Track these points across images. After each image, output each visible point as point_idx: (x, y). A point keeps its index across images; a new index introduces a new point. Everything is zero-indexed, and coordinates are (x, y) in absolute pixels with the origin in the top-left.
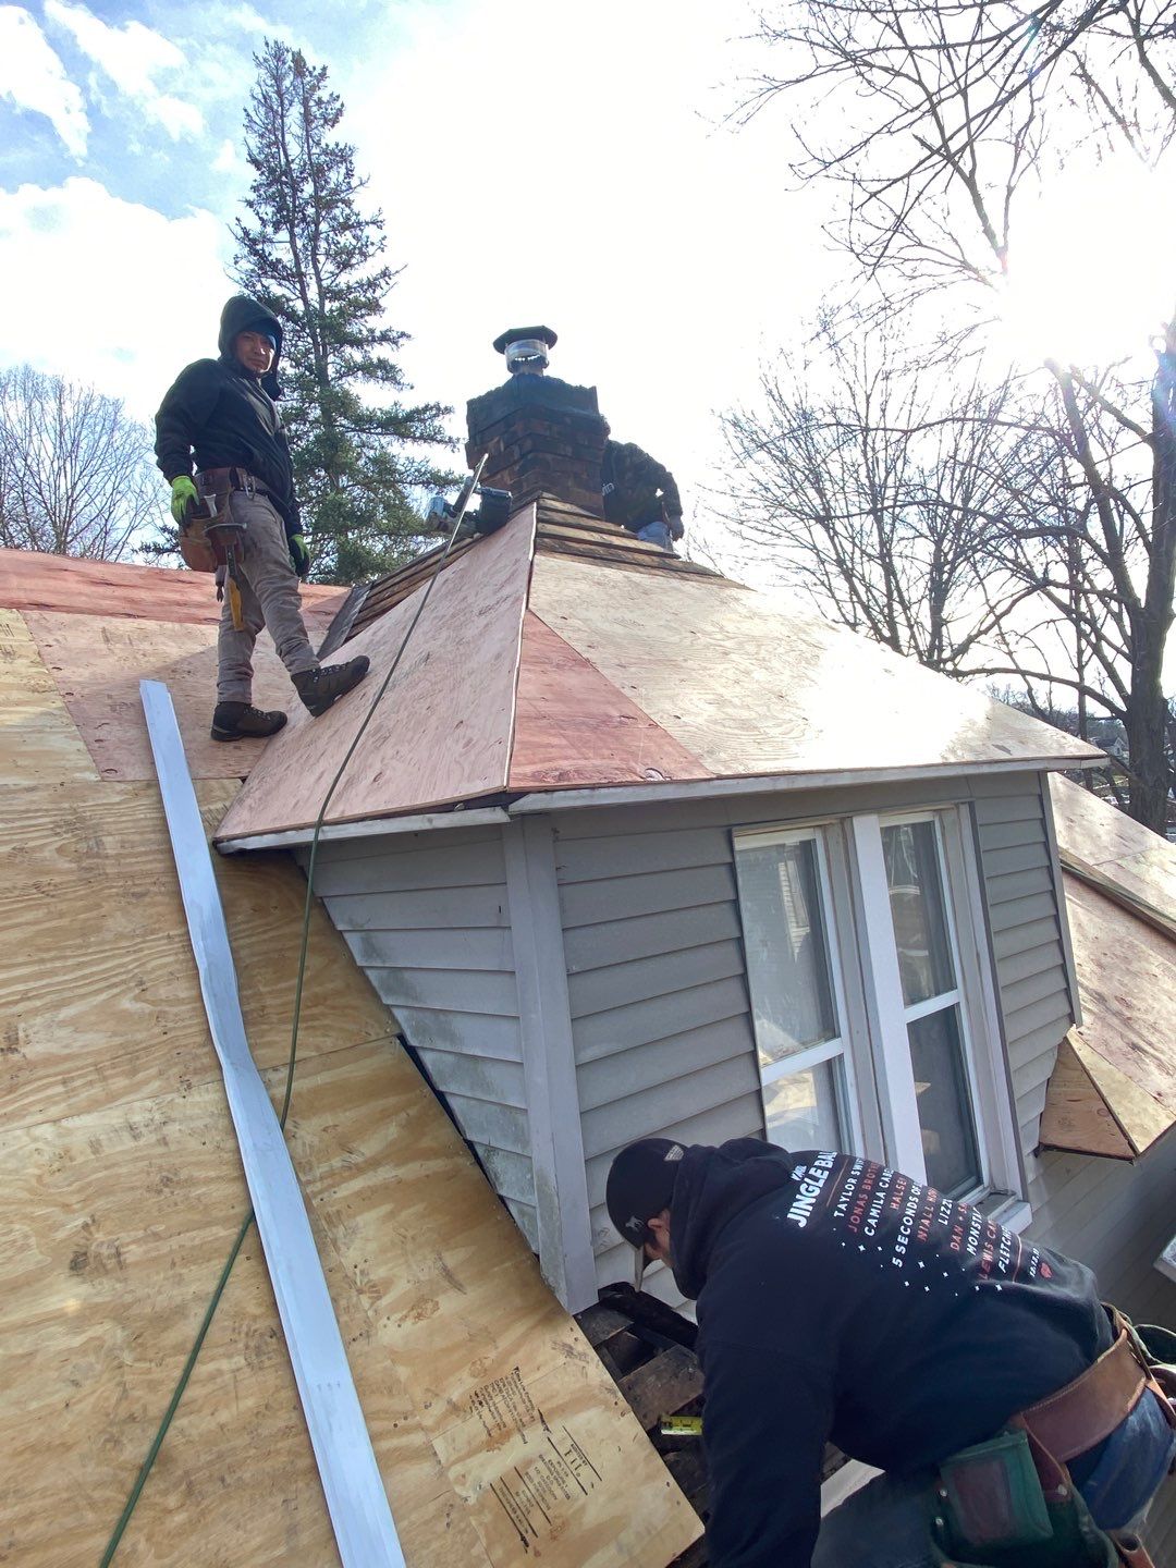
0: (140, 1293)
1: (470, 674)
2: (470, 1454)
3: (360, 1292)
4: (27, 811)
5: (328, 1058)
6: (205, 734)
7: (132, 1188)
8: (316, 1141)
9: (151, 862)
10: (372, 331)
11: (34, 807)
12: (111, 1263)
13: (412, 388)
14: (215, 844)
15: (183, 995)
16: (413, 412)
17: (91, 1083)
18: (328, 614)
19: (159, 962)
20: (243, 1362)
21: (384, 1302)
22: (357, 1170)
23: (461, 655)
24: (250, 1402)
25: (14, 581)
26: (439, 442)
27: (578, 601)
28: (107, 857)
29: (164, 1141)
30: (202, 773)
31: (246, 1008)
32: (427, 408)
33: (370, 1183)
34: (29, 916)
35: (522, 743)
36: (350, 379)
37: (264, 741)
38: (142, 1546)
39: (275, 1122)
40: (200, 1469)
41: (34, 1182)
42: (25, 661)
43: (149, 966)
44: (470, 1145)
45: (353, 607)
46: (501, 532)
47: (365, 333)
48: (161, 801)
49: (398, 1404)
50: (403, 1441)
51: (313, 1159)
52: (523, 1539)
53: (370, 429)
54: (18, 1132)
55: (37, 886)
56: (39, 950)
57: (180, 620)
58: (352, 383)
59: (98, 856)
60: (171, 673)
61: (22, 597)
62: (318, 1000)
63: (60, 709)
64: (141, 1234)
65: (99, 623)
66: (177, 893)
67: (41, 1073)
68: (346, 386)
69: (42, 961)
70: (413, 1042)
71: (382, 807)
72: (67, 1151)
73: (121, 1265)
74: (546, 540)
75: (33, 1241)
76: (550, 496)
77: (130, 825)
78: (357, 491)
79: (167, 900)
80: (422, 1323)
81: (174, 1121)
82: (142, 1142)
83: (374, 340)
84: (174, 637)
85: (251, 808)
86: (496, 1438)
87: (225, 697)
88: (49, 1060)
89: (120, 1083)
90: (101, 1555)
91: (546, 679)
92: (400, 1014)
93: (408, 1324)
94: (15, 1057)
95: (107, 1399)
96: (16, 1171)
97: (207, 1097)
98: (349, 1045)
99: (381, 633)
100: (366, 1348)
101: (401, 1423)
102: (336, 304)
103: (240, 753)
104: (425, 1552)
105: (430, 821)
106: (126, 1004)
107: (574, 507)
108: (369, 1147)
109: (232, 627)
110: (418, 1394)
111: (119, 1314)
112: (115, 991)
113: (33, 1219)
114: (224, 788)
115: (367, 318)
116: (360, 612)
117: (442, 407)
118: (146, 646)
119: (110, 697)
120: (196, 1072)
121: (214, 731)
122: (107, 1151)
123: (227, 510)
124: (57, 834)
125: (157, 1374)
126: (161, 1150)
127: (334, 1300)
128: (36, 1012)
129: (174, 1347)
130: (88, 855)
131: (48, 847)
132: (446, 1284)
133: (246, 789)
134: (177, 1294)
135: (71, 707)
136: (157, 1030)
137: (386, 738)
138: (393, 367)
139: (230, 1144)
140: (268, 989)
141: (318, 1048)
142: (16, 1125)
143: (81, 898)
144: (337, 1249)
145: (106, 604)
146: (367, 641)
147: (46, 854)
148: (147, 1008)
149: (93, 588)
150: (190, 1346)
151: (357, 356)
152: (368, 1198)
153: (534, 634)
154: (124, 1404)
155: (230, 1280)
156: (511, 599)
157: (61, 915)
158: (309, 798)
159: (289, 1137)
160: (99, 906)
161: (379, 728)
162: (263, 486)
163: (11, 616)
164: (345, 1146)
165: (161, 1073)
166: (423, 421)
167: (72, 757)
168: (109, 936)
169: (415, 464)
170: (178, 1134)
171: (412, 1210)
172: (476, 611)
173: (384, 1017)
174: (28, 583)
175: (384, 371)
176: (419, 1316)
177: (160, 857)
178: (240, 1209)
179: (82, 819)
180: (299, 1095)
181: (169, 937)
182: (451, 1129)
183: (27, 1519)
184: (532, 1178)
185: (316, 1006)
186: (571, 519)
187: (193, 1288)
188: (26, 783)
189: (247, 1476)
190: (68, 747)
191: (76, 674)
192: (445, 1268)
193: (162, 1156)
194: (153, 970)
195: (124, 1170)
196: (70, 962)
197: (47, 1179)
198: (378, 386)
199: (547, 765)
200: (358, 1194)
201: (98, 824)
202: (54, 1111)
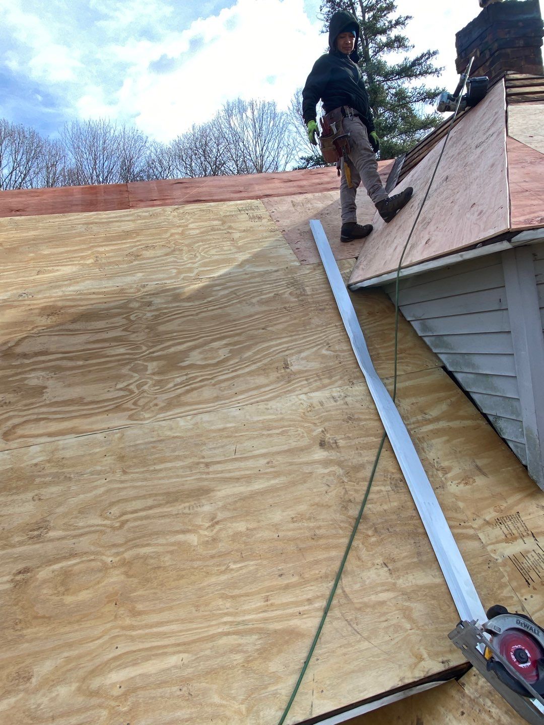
0: (346, 458)
1: (475, 179)
2: (498, 542)
3: (437, 470)
4: (277, 280)
5: (409, 375)
6: (338, 240)
7: (338, 420)
8: (409, 408)
9: (324, 296)
10: (390, 22)
11: (278, 278)
12: (334, 446)
13: (414, 47)
14: (349, 287)
15: (345, 348)
16: (415, 61)
17: (316, 381)
18: (385, 174)
19: (333, 336)
20: (390, 489)
21: (449, 475)
22: (430, 421)
23: (468, 171)
24: (395, 504)
25: (257, 187)
26: (430, 73)
27: (539, 126)
28: (308, 295)
29: (346, 403)
30: (339, 257)
31: (372, 354)
32: (423, 56)
33: (436, 427)
34: (284, 319)
35: (514, 206)
36: (381, 53)
37: (363, 240)
38: (361, 546)
39: (391, 400)
40: (379, 524)
41: (302, 414)
42: (266, 220)
43: (330, 337)
44: (485, 416)
45: (397, 167)
46: (483, 101)
47: (387, 24)
48: (324, 271)
49: (459, 516)
50: (464, 531)
51: (409, 415)
52: (527, 581)
53: (392, 78)
54: (294, 397)
55: (285, 308)
56: (290, 332)
57: (321, 191)
58: (381, 55)
59: (304, 295)
60: (321, 215)
61: (260, 193)
62: (402, 351)
63: (281, 237)
64: (343, 436)
65: (289, 199)
66: (337, 308)
67: (298, 376)
68: (379, 58)
69: (291, 336)
70: (450, 369)
71: (433, 254)
72: (312, 404)
73: (338, 447)
74: (513, 97)
75: (305, 435)
76: (512, 72)
77: (314, 282)
78: (387, 114)
79: (333, 311)
80: (467, 487)
81: (349, 396)
82: (338, 403)
83: (392, 27)
84: (319, 199)
85: (363, 269)
86: (510, 538)
87: (346, 221)
88: (300, 372)
89: (326, 381)
90: (346, 545)
91: (525, 171)
92: (442, 357)
93: (461, 486)
94: (288, 370)
95: (340, 493)
96: (296, 410)
97: (361, 388)
98: (418, 370)
99: (416, 175)
100: (443, 492)
101: (462, 524)
102: (372, 13)
103: (353, 247)
104: (479, 576)
105: (461, 256)
106: (324, 352)
107: (528, 75)
108: (434, 413)
109: (347, 187)
110: (469, 513)
111: (340, 464)
112: (319, 347)
113: (304, 427)
114: (349, 263)
115: (387, 15)
116: (402, 169)
117: (431, 52)
118: (309, 205)
119: (299, 230)
120: (355, 378)
121: (342, 238)
122: (326, 405)
123: (341, 129)
124: (288, 288)
125: (357, 487)
126: (345, 406)
127: (426, 472)
128: (292, 354)
129: (362, 479)
130: (301, 295)
131: (286, 293)
132: (478, 472)
133: (359, 261)
134: (361, 460)
135: (286, 236)
136: (337, 362)
137: (429, 223)
138: (403, 38)
139: (372, 407)
140: (379, 346)
141: (404, 371)
142: (292, 394)
143: (301, 312)
144: (425, 452)
145: (291, 190)
146: (409, 181)
147: (286, 296)
148: (332, 353)
149: (286, 184)
150: (368, 479)
151: (383, 38)
152: (437, 433)
153: (514, 149)
154: (347, 496)
155: (380, 458)
156: (496, 134)
157: (295, 319)
158: (391, 260)
159: (397, 406)
160: (307, 315)
161: (424, 219)
162: (357, 112)
163: (257, 202)
164: (422, 411)
165: (341, 378)
166: (420, 64)
167: (288, 257)
168: (313, 326)
169: (417, 90)
170: (351, 401)
171: (459, 440)
172: (473, 147)
173: (434, 359)
174: (261, 187)
175: (399, 43)
176: (466, 484)
177: (328, 294)
178: (380, 431)
179: (296, 281)
180: (399, 389)
181: (336, 326)
182: (474, 408)
183: (319, 528)
184: (523, 430)
185: (401, 353)
186: (526, 82)
187: (366, 458)
188: (274, 269)
189: (398, 530)
190: (286, 252)
191: (285, 223)
192: (477, 466)
193: (346, 409)
194: (332, 339)
195: (333, 413)
196: (301, 336)
197: (307, 414)
198: (395, 52)
199: (532, 215)
200: (431, 431)
201: (303, 283)
202: (305, 390)
